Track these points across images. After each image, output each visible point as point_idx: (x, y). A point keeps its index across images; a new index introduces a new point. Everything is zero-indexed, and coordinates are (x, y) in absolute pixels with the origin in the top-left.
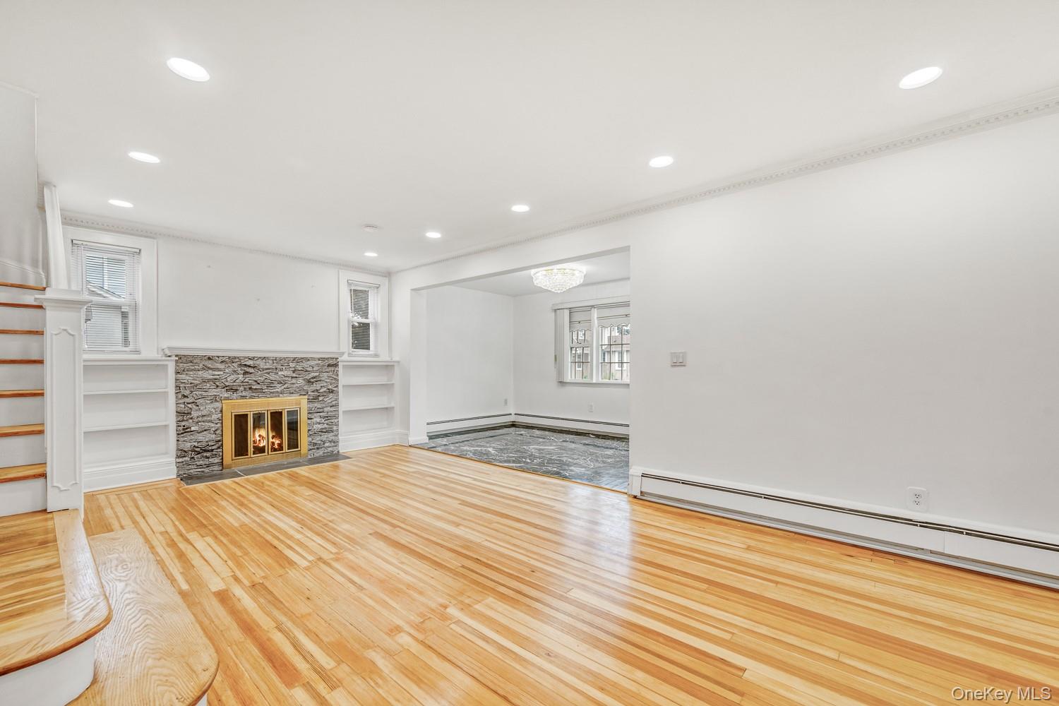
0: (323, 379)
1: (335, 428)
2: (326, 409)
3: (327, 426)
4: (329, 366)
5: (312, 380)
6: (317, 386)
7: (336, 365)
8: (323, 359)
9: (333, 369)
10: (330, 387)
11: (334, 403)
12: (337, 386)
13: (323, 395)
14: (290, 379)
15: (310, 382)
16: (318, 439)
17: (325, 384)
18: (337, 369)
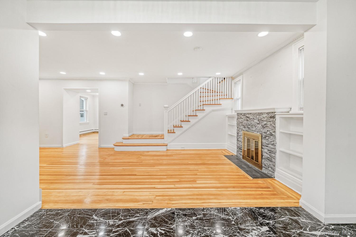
0: (268, 126)
1: (273, 160)
2: (269, 145)
3: (269, 157)
4: (271, 117)
5: (264, 126)
6: (265, 130)
7: (274, 117)
8: (268, 113)
9: (272, 119)
10: (271, 132)
11: (272, 142)
12: (274, 132)
13: (268, 136)
14: (257, 124)
15: (263, 127)
16: (266, 162)
17: (269, 129)
18: (274, 120)
